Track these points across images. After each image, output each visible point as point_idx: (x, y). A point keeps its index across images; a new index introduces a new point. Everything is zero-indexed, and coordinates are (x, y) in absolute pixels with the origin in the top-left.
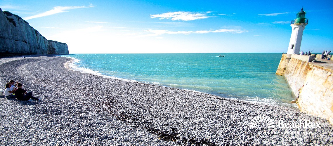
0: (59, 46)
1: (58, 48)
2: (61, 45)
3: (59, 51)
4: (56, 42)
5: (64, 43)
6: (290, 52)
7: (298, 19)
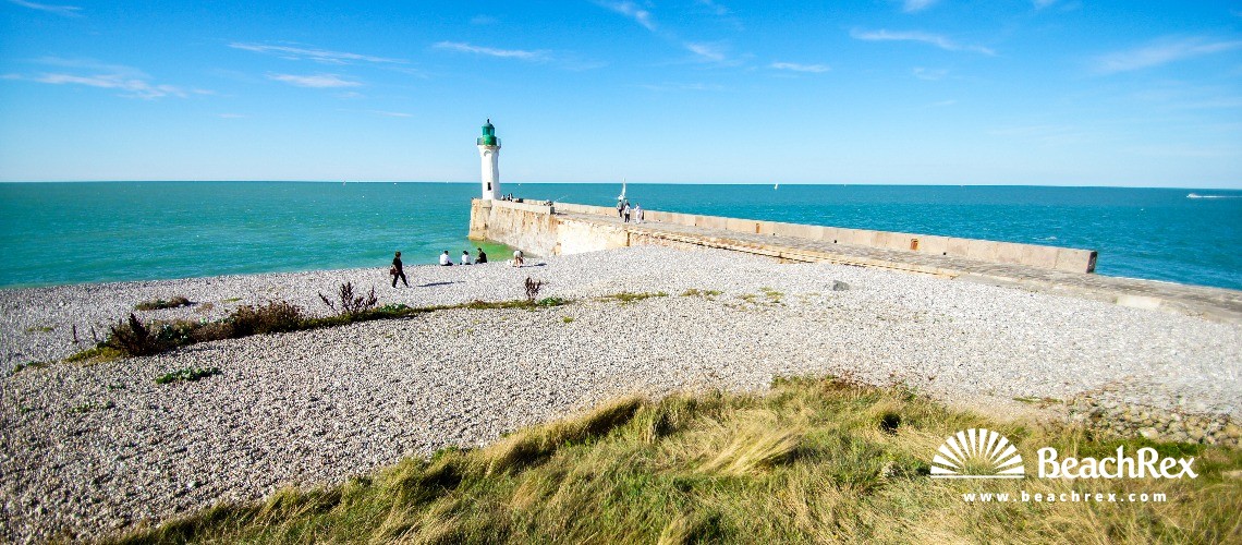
6: (488, 195)
7: (485, 138)
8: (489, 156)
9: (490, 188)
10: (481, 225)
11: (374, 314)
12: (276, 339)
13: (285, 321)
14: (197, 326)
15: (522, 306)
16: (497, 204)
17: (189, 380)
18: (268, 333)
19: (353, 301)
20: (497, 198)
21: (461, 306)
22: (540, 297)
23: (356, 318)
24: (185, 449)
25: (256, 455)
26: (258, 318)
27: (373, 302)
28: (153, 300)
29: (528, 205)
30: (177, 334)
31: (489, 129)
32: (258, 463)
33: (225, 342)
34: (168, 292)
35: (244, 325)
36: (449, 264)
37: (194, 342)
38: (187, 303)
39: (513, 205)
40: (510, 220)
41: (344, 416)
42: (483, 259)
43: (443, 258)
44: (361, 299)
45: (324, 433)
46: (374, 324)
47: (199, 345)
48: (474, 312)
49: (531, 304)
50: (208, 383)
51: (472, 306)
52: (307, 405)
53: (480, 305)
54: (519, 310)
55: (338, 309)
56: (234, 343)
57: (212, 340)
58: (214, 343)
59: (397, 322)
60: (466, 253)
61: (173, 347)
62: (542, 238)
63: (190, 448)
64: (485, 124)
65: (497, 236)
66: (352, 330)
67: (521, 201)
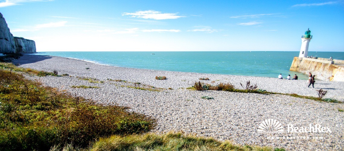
0: (26, 43)
1: (25, 46)
2: (28, 42)
3: (26, 49)
4: (22, 39)
5: (31, 41)
6: (301, 56)
7: (306, 35)
8: (306, 42)
9: (303, 53)
10: (296, 66)
11: (255, 91)
12: (227, 93)
13: (230, 89)
14: (210, 86)
15: (315, 99)
16: (305, 59)
17: (207, 99)
18: (225, 91)
19: (249, 86)
20: (306, 56)
21: (287, 94)
22: (324, 97)
23: (249, 91)
24: (204, 117)
25: (220, 125)
26: (224, 86)
27: (255, 88)
28: (202, 78)
29: (319, 60)
30: (206, 87)
31: (308, 32)
32: (220, 128)
33: (215, 91)
34: (205, 76)
35: (220, 88)
36: (282, 78)
37: (209, 89)
38: (208, 80)
39: (313, 60)
40: (310, 65)
41: (244, 122)
42: (296, 78)
43: (280, 76)
44: (252, 86)
45: (238, 125)
46: (255, 94)
47: (210, 91)
48: (292, 97)
49: (319, 99)
50: (211, 101)
51: (292, 95)
52: (234, 115)
53: (295, 95)
54: (313, 101)
55: (244, 88)
56: (218, 92)
57: (213, 90)
58: (213, 91)
59: (262, 95)
60: (289, 75)
61: (205, 90)
62: (324, 73)
63: (206, 118)
64: (307, 30)
65: (302, 70)
66: (248, 95)
67: (317, 58)
